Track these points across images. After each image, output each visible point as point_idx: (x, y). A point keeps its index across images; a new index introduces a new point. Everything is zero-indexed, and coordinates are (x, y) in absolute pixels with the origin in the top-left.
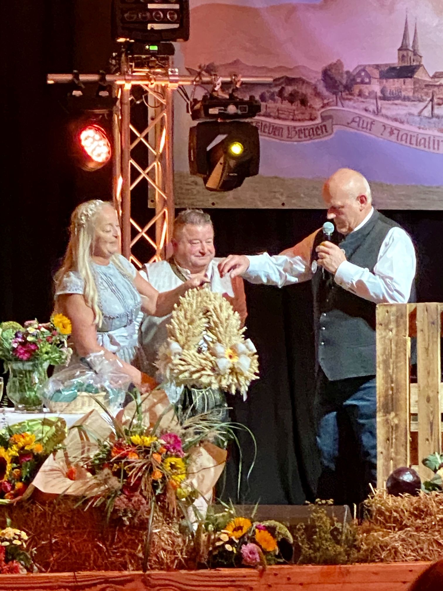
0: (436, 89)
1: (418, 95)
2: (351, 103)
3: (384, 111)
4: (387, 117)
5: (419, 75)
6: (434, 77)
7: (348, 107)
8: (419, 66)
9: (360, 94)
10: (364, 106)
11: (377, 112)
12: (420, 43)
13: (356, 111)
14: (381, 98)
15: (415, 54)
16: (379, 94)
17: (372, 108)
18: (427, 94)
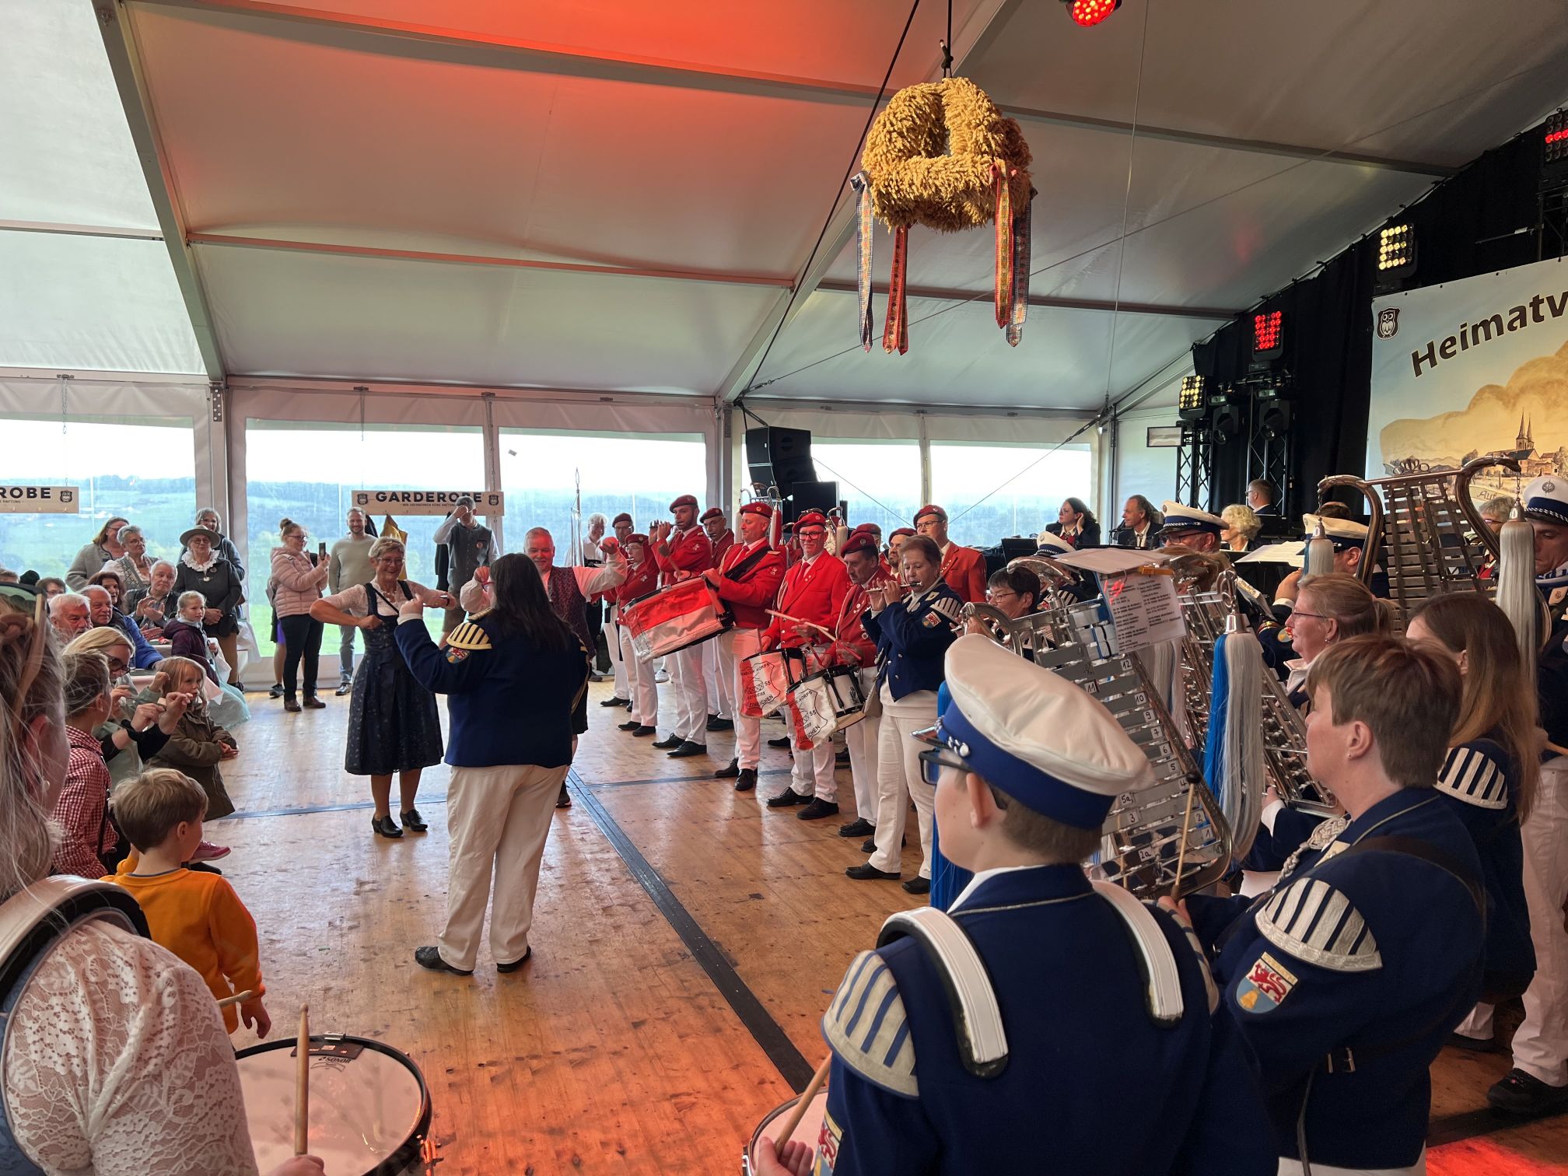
0: (1544, 467)
1: (1530, 472)
2: (1480, 481)
3: (1504, 486)
4: (1506, 490)
5: (1532, 457)
6: (1542, 457)
7: (1479, 484)
8: (1533, 450)
9: (1488, 474)
10: (1489, 482)
11: (1500, 486)
12: (1533, 432)
13: (1484, 487)
14: (1503, 476)
15: (1529, 440)
16: (1502, 473)
17: (1496, 483)
18: (1536, 471)
